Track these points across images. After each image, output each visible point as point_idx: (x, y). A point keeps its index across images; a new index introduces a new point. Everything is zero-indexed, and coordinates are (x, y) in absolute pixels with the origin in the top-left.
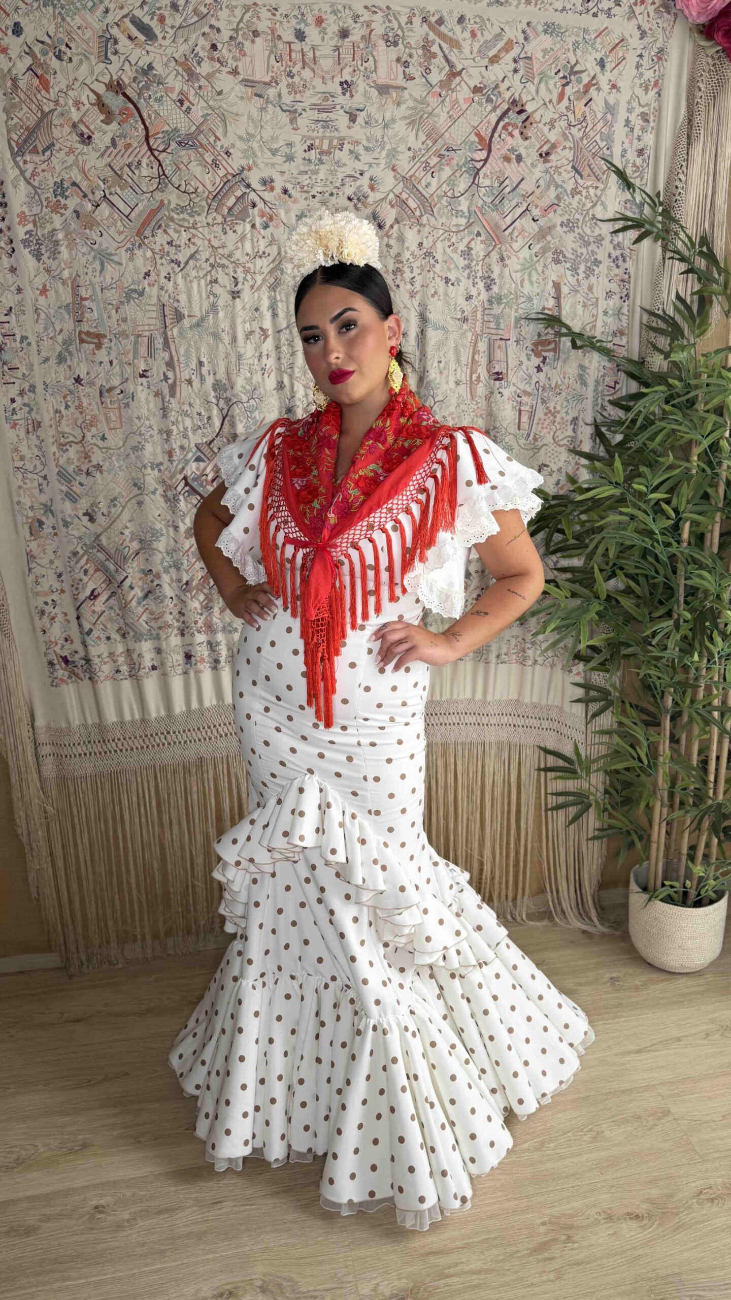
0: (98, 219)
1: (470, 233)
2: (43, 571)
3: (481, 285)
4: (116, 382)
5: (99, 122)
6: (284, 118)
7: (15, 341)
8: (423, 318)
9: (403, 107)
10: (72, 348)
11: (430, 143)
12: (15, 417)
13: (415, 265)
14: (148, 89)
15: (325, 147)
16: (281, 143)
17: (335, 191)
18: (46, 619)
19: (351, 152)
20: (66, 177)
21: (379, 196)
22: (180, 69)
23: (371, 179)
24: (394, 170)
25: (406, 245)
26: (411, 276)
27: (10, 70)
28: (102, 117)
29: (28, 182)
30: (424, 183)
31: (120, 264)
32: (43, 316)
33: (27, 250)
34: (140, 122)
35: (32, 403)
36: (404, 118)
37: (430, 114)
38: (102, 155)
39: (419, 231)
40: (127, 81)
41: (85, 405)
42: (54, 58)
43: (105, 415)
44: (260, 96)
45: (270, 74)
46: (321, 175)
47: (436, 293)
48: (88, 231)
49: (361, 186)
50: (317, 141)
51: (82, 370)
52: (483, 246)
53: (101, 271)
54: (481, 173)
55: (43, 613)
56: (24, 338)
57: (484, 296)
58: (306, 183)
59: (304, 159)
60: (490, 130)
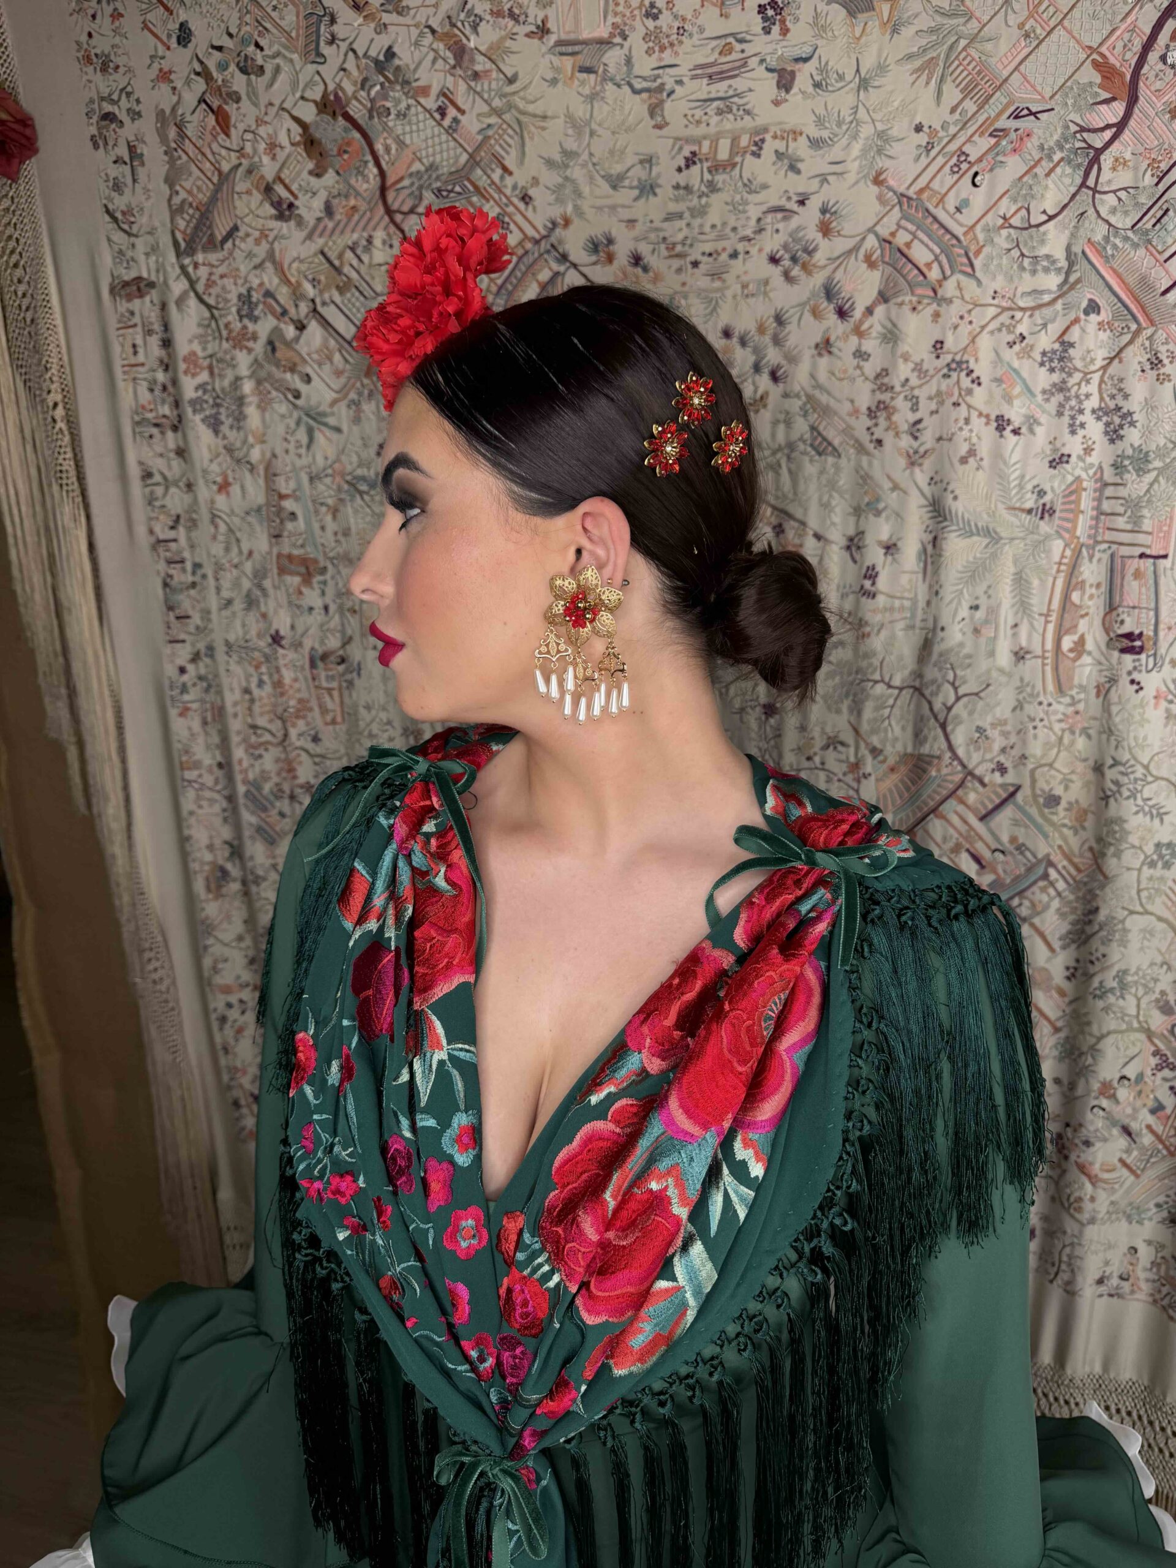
0: (304, 351)
1: (1067, 307)
2: (227, 952)
3: (1095, 429)
4: (333, 643)
5: (305, 174)
6: (637, 106)
7: (184, 570)
8: (938, 511)
9: (907, 32)
10: (267, 583)
11: (970, 106)
12: (186, 697)
13: (922, 394)
14: (386, 97)
15: (723, 154)
16: (630, 159)
17: (741, 247)
18: (229, 1031)
19: (779, 155)
20: (255, 282)
21: (840, 245)
22: (440, 46)
23: (824, 211)
24: (878, 181)
25: (903, 348)
26: (912, 417)
27: (174, 109)
28: (311, 165)
29: (201, 301)
30: (951, 202)
31: (338, 430)
32: (223, 528)
33: (198, 418)
34: (371, 164)
35: (210, 677)
36: (910, 57)
37: (973, 39)
38: (310, 237)
39: (936, 315)
40: (350, 92)
41: (287, 680)
42: (237, 73)
43: (318, 699)
44: (588, 70)
45: (611, 19)
46: (714, 216)
47: (972, 452)
48: (288, 376)
49: (799, 228)
50: (706, 146)
51: (282, 622)
52: (1104, 336)
53: (309, 447)
54: (1107, 160)
55: (223, 1020)
56: (197, 566)
57: (1102, 454)
58: (680, 237)
59: (677, 187)
60: (1137, 46)
